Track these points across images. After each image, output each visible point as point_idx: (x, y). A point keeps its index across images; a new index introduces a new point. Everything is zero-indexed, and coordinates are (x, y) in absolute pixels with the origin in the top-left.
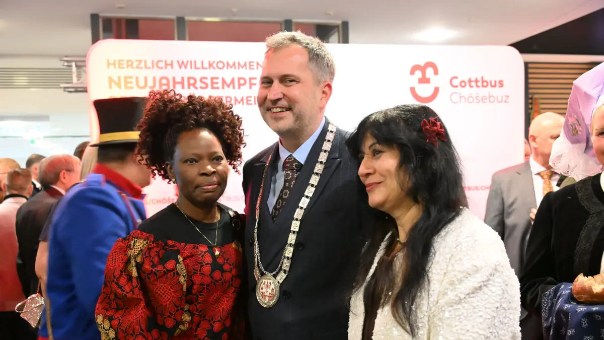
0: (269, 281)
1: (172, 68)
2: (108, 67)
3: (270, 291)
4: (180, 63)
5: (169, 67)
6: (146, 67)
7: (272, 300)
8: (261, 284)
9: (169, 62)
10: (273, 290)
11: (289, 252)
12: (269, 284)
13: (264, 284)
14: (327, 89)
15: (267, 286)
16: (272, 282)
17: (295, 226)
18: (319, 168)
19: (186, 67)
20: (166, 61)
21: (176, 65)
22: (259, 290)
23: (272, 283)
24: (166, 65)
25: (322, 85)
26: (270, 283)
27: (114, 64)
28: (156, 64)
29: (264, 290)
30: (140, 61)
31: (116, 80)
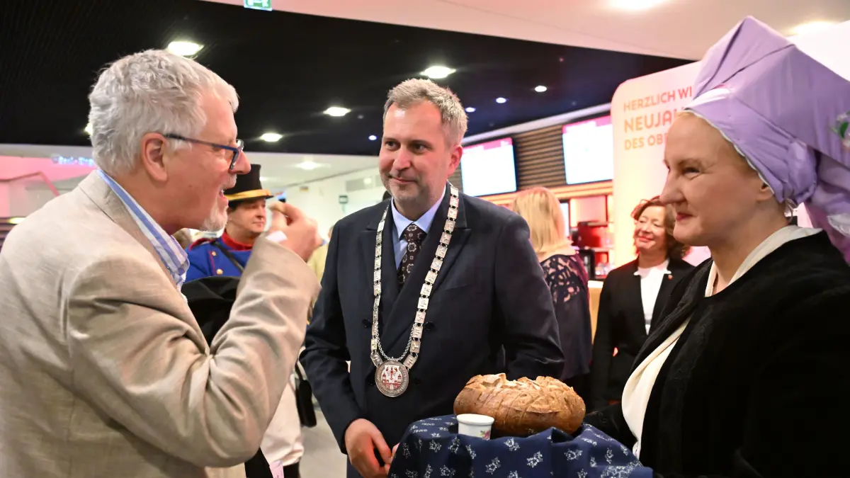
0: (395, 367)
1: (674, 99)
2: (625, 110)
3: (395, 378)
4: (681, 91)
5: (672, 99)
6: (654, 104)
7: (398, 388)
8: (382, 371)
9: (671, 93)
10: (399, 376)
11: (417, 332)
12: (394, 370)
13: (387, 370)
14: (457, 154)
15: (392, 372)
16: (398, 367)
17: (423, 303)
18: (445, 238)
19: (686, 96)
20: (669, 93)
21: (677, 95)
22: (380, 377)
23: (398, 369)
24: (670, 96)
25: (453, 148)
26: (396, 369)
27: (628, 106)
28: (661, 99)
29: (388, 378)
30: (648, 98)
31: (630, 122)
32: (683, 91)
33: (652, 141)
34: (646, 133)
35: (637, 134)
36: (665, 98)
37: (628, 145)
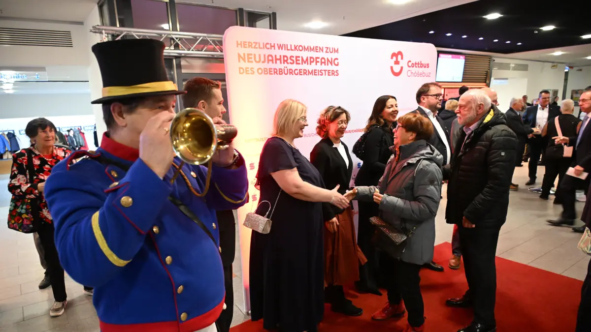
2: (237, 46)
5: (273, 48)
6: (260, 48)
9: (273, 45)
19: (282, 48)
20: (271, 44)
21: (276, 47)
27: (241, 44)
28: (265, 46)
30: (256, 43)
31: (242, 56)
32: (280, 45)
33: (260, 71)
34: (255, 66)
35: (249, 65)
36: (268, 46)
37: (242, 71)
